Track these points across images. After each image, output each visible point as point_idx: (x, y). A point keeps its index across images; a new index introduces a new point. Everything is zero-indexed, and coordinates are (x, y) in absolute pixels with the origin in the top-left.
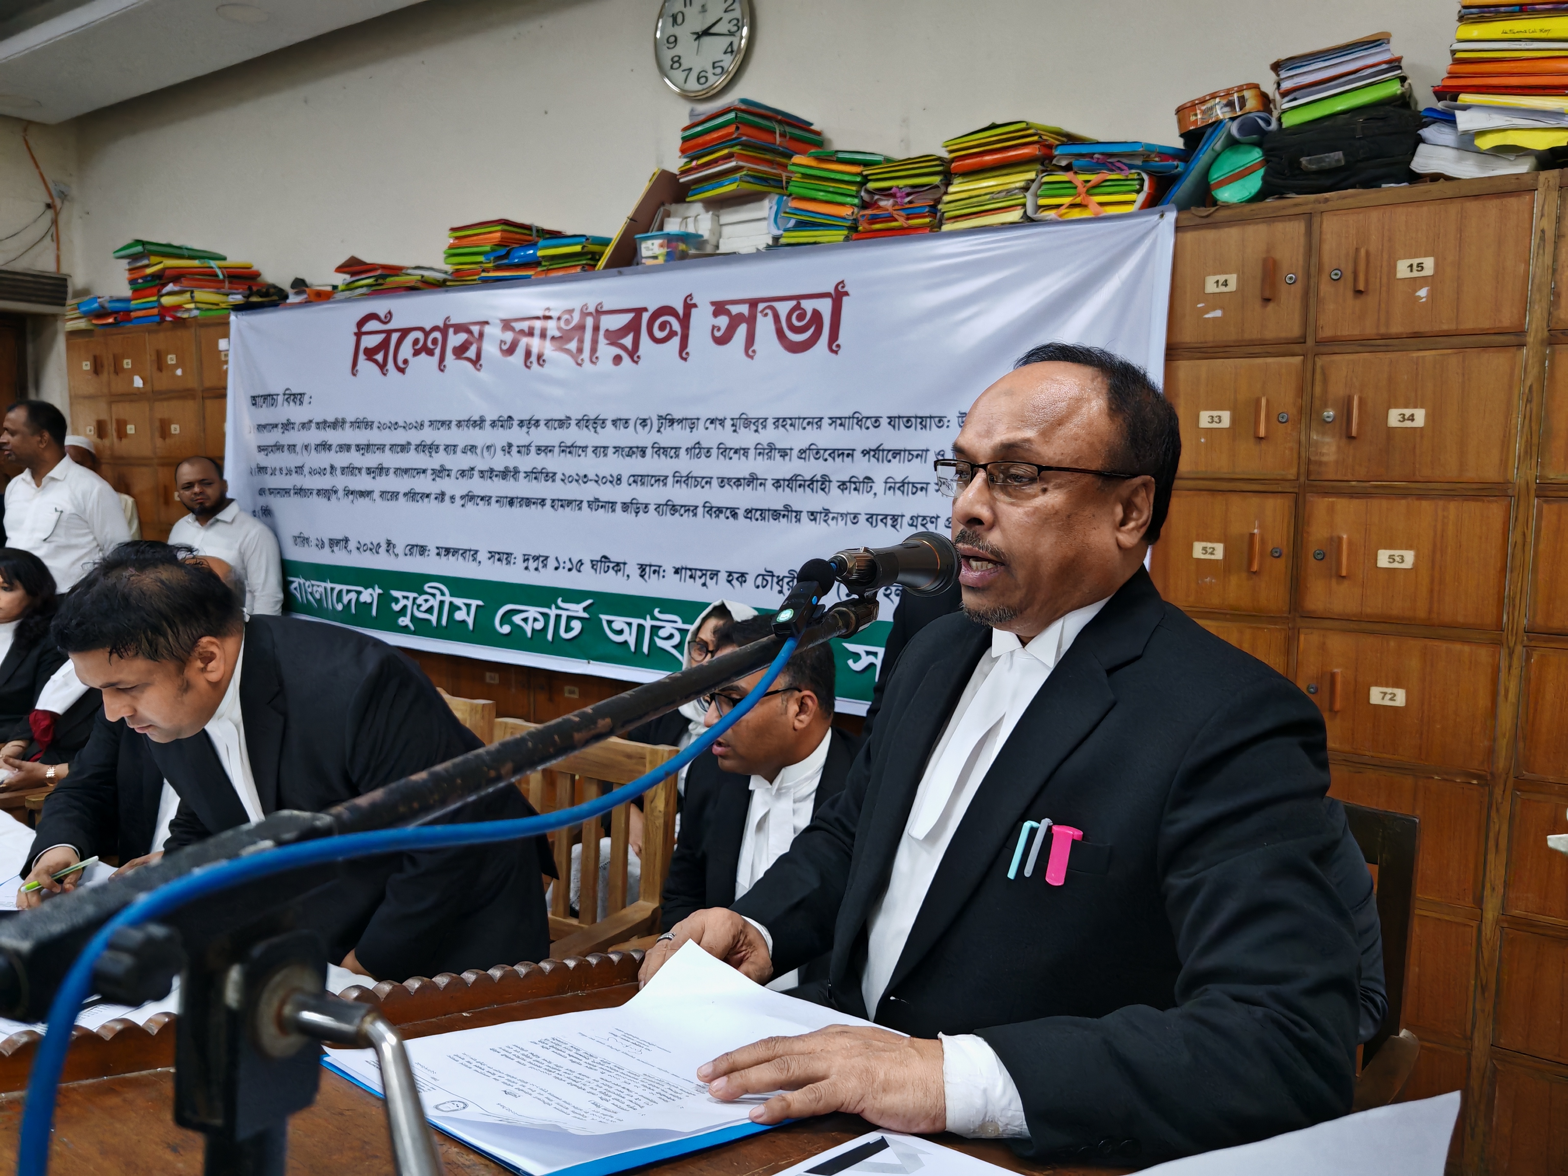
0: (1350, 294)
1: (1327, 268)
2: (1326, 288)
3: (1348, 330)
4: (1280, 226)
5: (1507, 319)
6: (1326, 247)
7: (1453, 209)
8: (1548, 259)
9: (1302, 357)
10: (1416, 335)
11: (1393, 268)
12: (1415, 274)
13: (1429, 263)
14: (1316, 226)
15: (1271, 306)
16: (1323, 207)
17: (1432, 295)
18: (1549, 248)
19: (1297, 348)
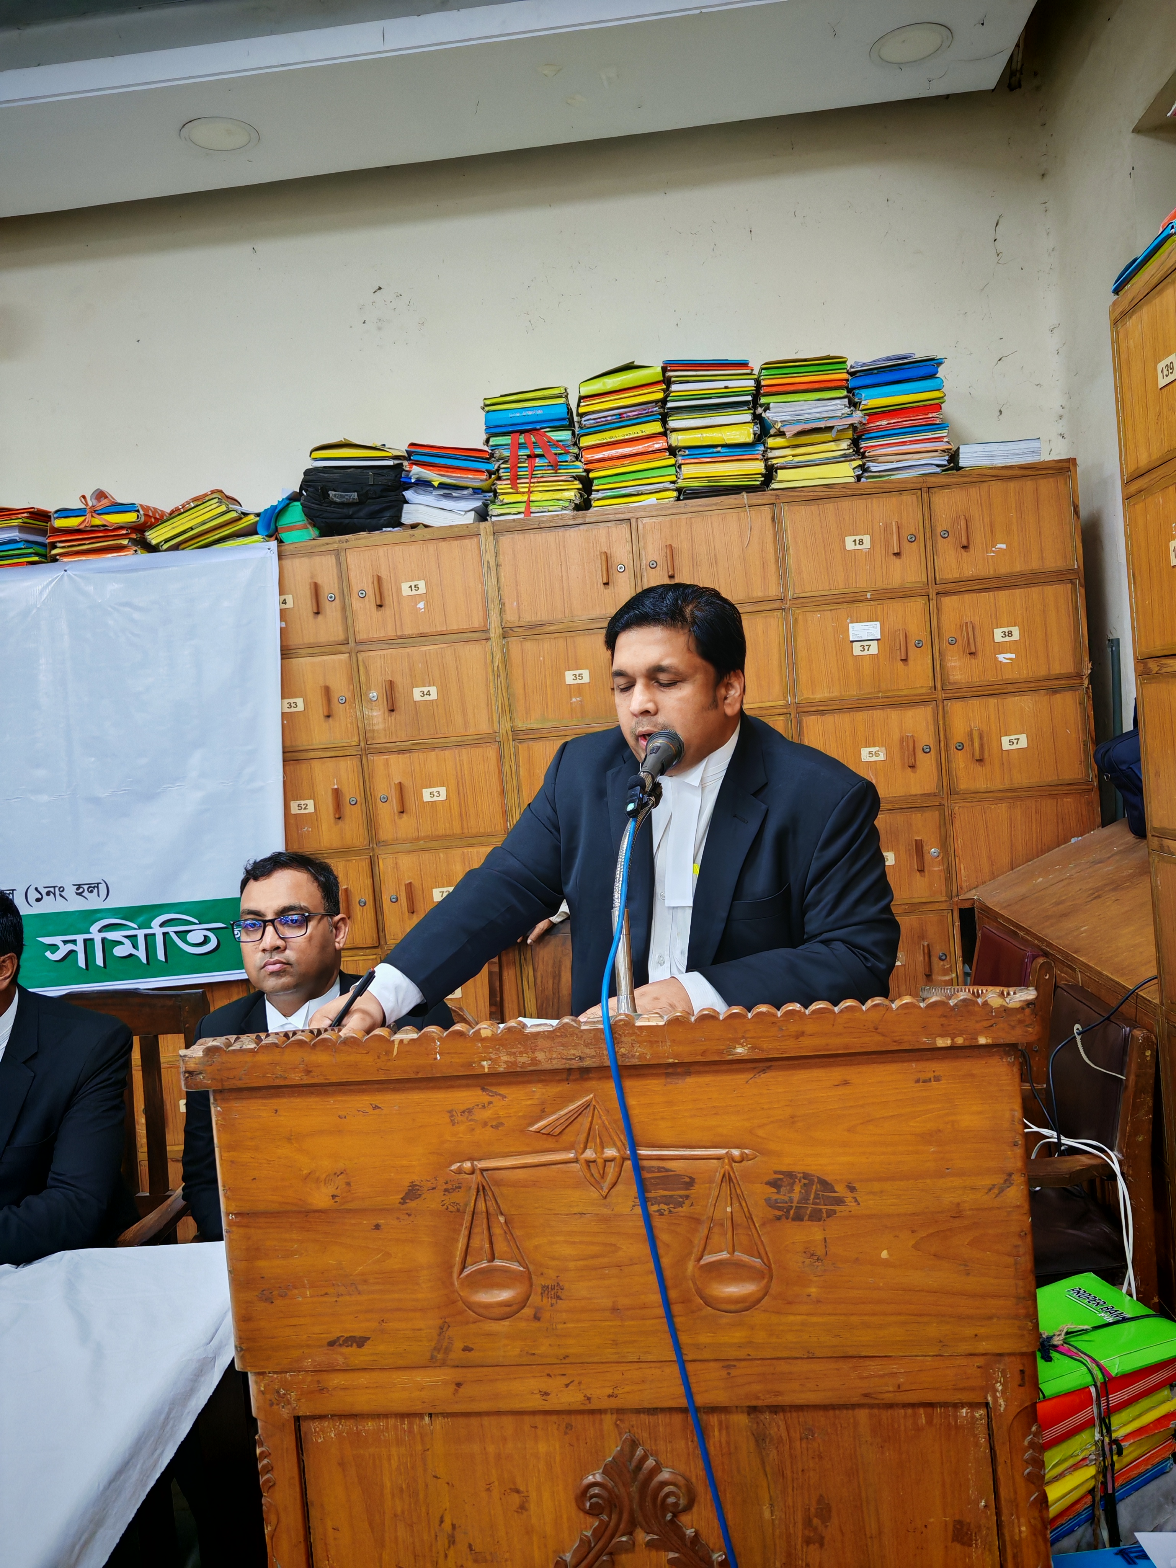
0: (374, 607)
1: (355, 589)
2: (356, 604)
3: (375, 635)
4: (317, 559)
5: (476, 623)
6: (352, 574)
7: (431, 546)
8: (494, 582)
9: (348, 654)
10: (422, 635)
11: (399, 590)
12: (414, 592)
13: (422, 584)
14: (342, 559)
15: (320, 617)
16: (345, 545)
17: (427, 605)
18: (494, 572)
19: (343, 648)
